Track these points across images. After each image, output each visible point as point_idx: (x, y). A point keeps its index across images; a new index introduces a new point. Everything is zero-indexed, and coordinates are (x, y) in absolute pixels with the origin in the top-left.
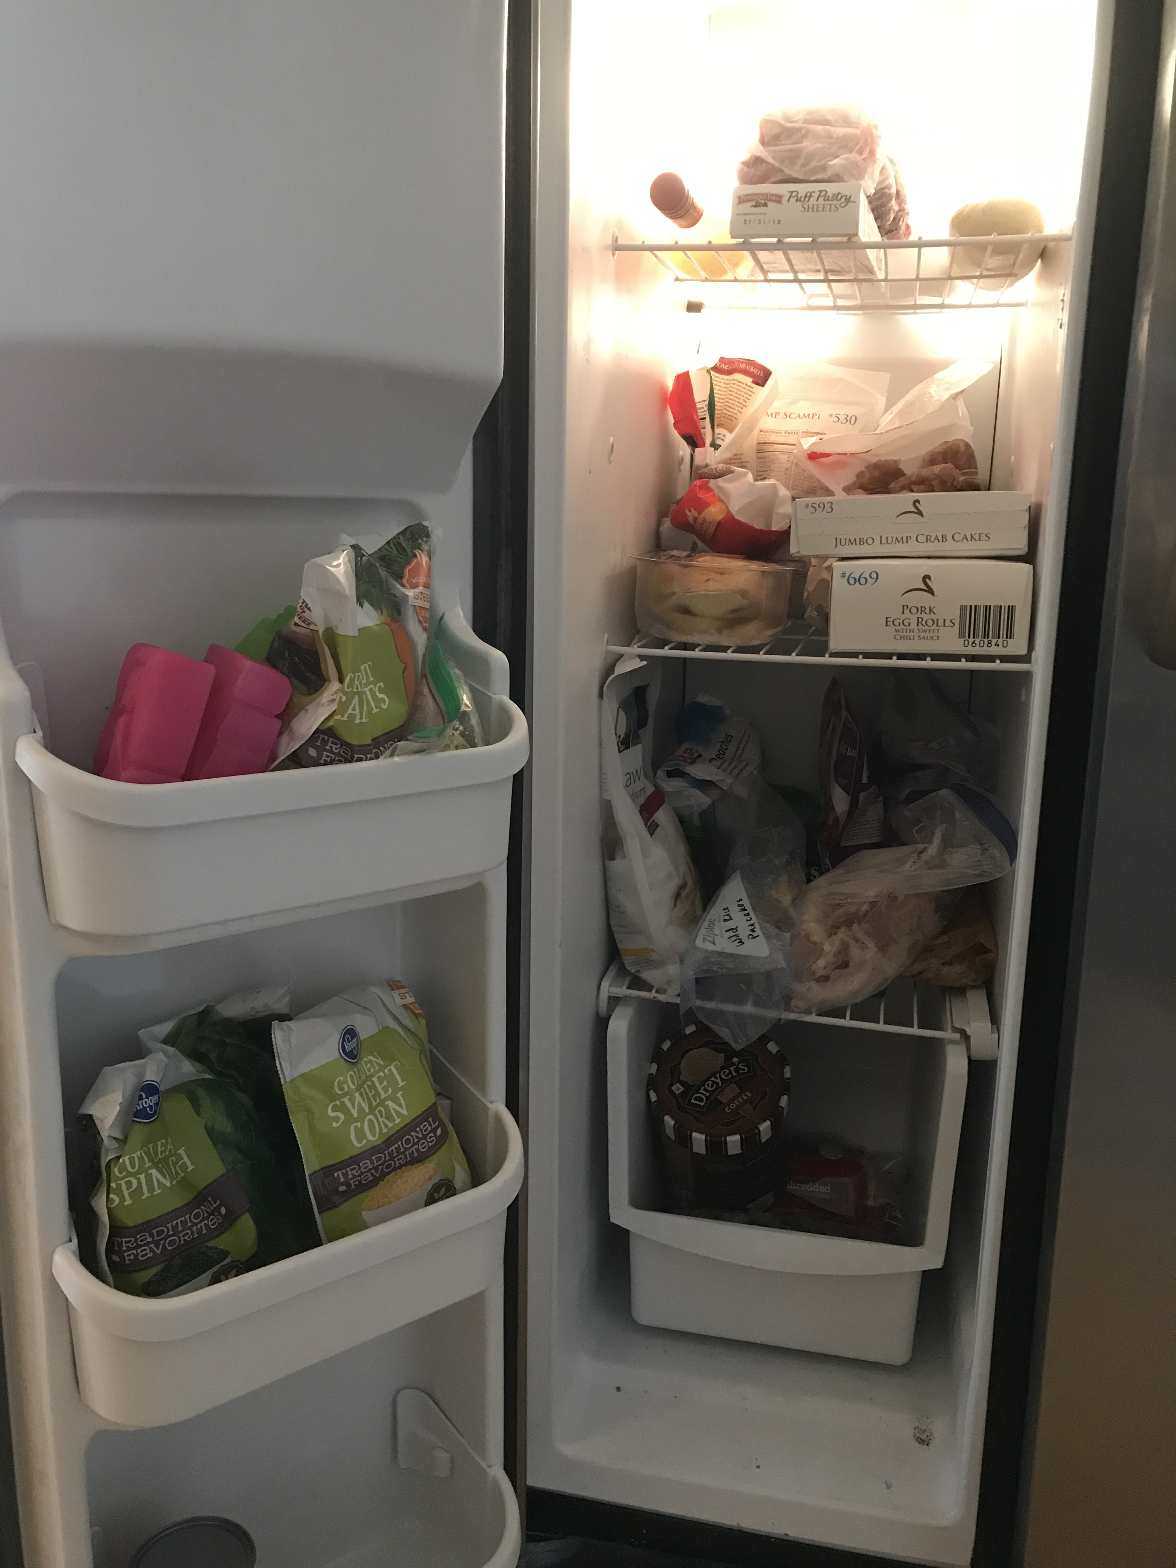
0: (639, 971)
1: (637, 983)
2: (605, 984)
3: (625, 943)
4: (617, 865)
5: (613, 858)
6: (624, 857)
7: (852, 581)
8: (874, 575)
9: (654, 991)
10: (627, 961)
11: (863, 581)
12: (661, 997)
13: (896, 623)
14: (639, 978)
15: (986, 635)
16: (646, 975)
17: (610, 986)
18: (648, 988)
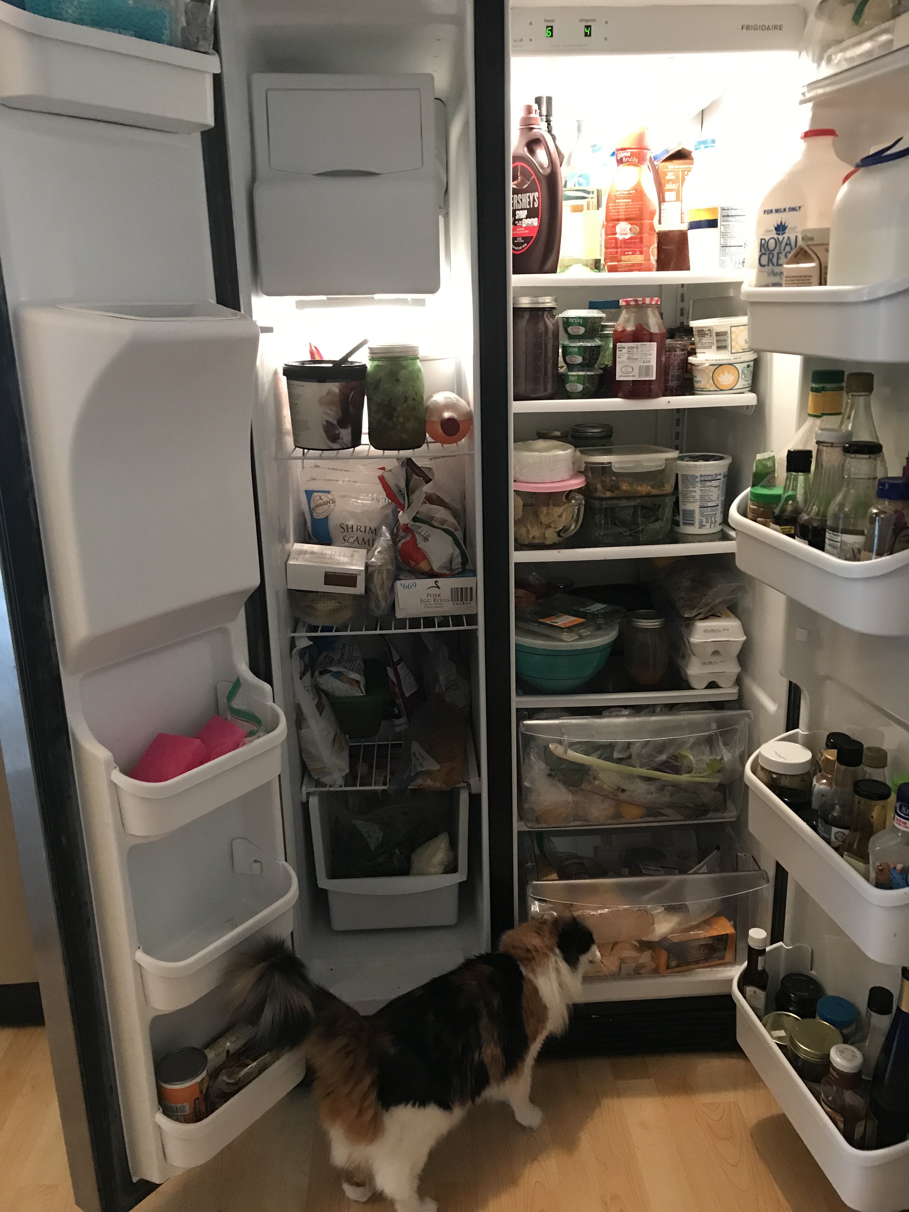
0: (319, 778)
1: (318, 783)
2: (304, 788)
3: (311, 766)
4: (304, 731)
5: (301, 729)
6: (308, 727)
7: (405, 587)
8: (414, 584)
9: (328, 787)
10: (313, 774)
11: (410, 587)
12: (332, 789)
13: (425, 601)
14: (319, 781)
15: (462, 600)
16: (323, 780)
17: (307, 787)
18: (325, 786)
